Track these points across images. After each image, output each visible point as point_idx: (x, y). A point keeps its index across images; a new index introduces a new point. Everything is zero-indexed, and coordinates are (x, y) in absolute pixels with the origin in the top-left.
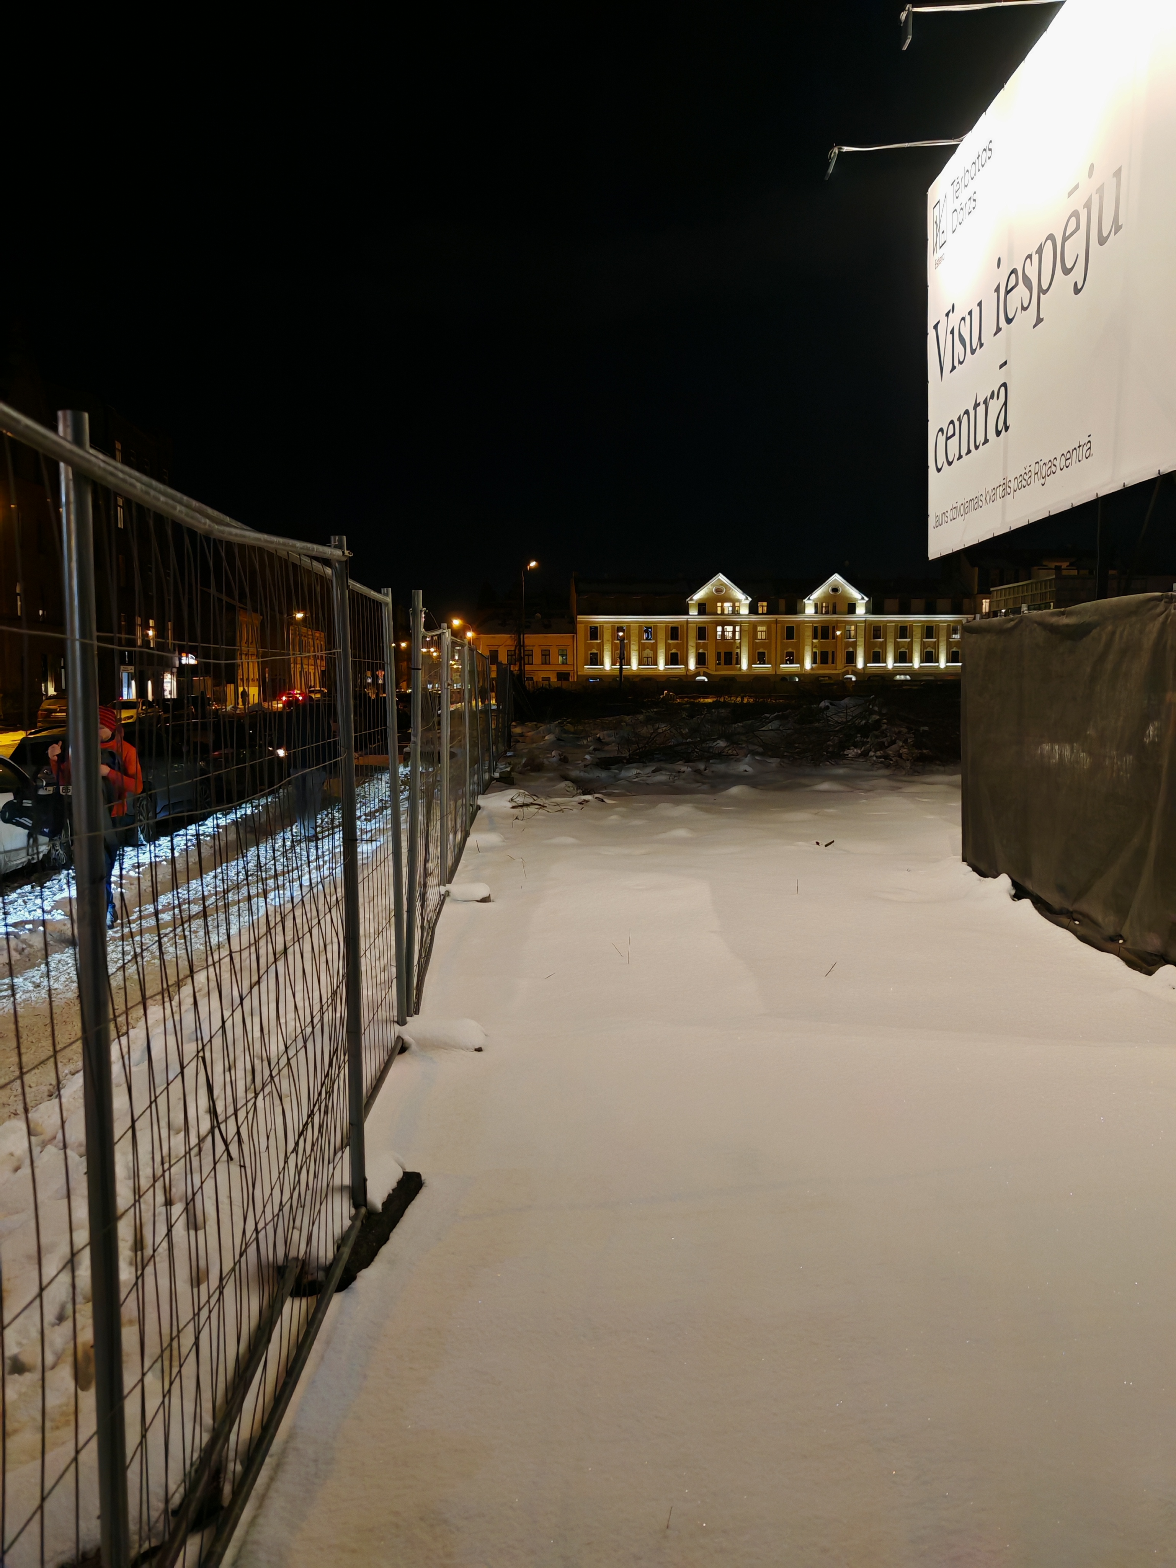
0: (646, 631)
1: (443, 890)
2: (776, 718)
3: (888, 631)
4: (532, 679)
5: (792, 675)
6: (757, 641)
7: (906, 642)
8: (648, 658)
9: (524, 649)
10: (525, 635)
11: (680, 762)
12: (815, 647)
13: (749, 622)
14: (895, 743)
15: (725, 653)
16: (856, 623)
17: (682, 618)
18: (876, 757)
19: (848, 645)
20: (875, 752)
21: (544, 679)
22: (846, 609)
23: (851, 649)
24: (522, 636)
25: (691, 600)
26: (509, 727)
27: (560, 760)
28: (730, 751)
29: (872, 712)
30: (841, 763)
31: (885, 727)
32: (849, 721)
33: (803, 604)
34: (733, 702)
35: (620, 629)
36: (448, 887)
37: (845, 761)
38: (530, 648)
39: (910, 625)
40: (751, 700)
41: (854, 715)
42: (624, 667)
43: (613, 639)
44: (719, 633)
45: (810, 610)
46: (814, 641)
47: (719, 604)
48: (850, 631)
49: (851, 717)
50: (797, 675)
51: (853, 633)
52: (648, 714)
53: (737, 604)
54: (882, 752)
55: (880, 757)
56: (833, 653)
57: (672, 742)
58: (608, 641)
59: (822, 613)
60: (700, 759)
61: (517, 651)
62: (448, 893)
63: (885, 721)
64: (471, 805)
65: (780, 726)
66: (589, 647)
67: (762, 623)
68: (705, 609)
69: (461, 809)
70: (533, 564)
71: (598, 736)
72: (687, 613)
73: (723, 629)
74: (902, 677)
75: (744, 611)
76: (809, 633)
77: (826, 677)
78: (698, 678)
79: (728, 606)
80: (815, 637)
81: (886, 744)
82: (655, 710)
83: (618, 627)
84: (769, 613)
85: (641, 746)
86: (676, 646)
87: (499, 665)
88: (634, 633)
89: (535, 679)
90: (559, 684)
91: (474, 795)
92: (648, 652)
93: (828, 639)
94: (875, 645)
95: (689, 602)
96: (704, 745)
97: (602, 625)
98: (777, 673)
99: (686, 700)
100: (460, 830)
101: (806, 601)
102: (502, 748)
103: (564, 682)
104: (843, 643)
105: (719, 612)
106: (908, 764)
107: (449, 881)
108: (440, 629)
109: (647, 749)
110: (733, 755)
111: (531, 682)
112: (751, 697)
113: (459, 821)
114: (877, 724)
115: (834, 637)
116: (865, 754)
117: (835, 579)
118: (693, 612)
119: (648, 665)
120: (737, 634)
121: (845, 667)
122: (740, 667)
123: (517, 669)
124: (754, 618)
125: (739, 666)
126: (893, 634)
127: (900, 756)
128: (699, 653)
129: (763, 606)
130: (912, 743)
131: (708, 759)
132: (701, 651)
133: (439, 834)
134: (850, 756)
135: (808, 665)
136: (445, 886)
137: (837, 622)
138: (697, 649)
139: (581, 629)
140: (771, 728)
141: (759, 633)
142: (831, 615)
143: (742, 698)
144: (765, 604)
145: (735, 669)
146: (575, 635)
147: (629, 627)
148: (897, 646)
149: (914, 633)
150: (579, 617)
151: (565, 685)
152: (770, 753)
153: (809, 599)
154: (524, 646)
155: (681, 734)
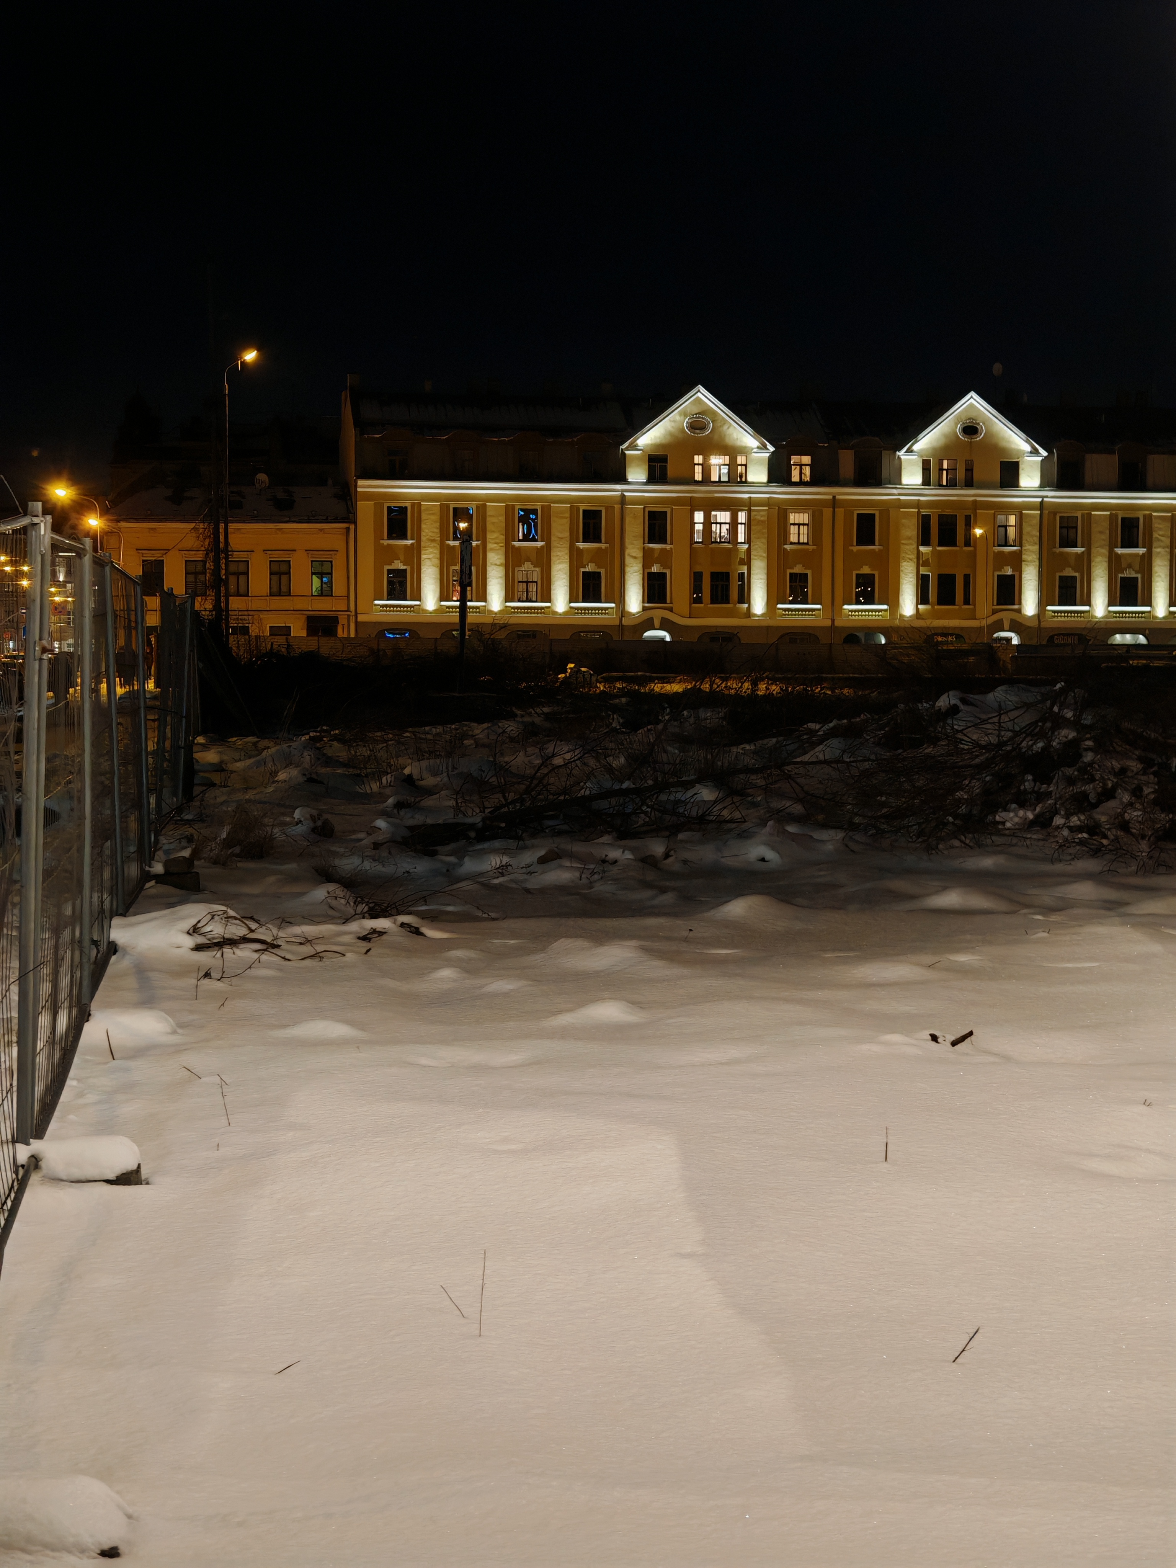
0: (524, 520)
1: (23, 1153)
2: (833, 734)
3: (1095, 528)
4: (245, 630)
5: (871, 630)
6: (788, 547)
7: (1137, 555)
8: (527, 582)
9: (226, 558)
10: (232, 526)
11: (606, 839)
12: (926, 564)
13: (769, 503)
14: (1113, 797)
15: (713, 574)
16: (1019, 510)
17: (612, 490)
18: (1071, 829)
19: (1001, 560)
20: (1067, 816)
21: (275, 631)
22: (997, 476)
23: (1009, 571)
24: (222, 525)
25: (633, 447)
26: (189, 747)
27: (314, 830)
28: (725, 813)
29: (1059, 722)
30: (989, 841)
31: (1088, 757)
32: (1005, 743)
33: (896, 462)
34: (733, 692)
35: (460, 513)
36: (36, 1146)
37: (997, 839)
38: (242, 556)
39: (1144, 516)
40: (775, 689)
41: (1017, 728)
42: (469, 604)
43: (444, 537)
44: (699, 527)
45: (912, 477)
46: (922, 549)
47: (698, 459)
48: (1005, 527)
49: (1010, 734)
50: (885, 631)
51: (1012, 532)
52: (527, 719)
53: (740, 460)
54: (1082, 818)
55: (1079, 829)
56: (967, 578)
57: (588, 789)
58: (433, 541)
59: (940, 485)
60: (654, 829)
61: (210, 565)
62: (35, 1162)
63: (1090, 743)
64: (95, 943)
65: (844, 751)
66: (383, 555)
67: (800, 506)
68: (664, 470)
69: (69, 953)
70: (250, 356)
71: (407, 771)
72: (621, 478)
73: (707, 517)
74: (1128, 639)
75: (758, 474)
76: (910, 530)
77: (952, 635)
78: (649, 634)
79: (718, 463)
80: (925, 541)
81: (1092, 798)
82: (546, 710)
83: (455, 509)
84: (814, 482)
85: (511, 796)
86: (597, 556)
87: (168, 597)
88: (495, 522)
89: (254, 631)
90: (312, 644)
91: (103, 918)
92: (528, 569)
93: (954, 545)
94: (1064, 560)
95: (627, 452)
96: (663, 797)
97: (417, 503)
98: (837, 624)
99: (618, 685)
100: (66, 1004)
101: (901, 454)
102: (171, 801)
103: (323, 640)
104: (991, 556)
105: (698, 477)
106: (1144, 845)
107: (39, 1133)
108: (25, 514)
109: (528, 804)
110: (732, 821)
111: (242, 640)
112: (774, 681)
113: (65, 982)
114: (1072, 751)
115: (969, 540)
116: (1043, 822)
117: (971, 405)
118: (637, 474)
119: (529, 600)
120: (741, 529)
121: (994, 612)
122: (749, 608)
123: (209, 606)
124: (781, 493)
125: (746, 605)
126: (1106, 536)
127: (1125, 826)
128: (651, 575)
129: (801, 465)
130: (1153, 796)
131: (673, 830)
132: (655, 569)
133: (15, 1014)
134: (1008, 825)
135: (908, 606)
136: (28, 1144)
137: (976, 505)
138: (646, 565)
139: (365, 510)
140: (821, 757)
141: (793, 530)
142: (962, 489)
143: (755, 684)
144: (806, 459)
145: (733, 614)
146: (352, 527)
147: (482, 509)
148: (1115, 564)
149: (1155, 535)
150: (360, 482)
151: (326, 647)
152: (820, 817)
153: (909, 451)
154: (226, 550)
155: (610, 770)
